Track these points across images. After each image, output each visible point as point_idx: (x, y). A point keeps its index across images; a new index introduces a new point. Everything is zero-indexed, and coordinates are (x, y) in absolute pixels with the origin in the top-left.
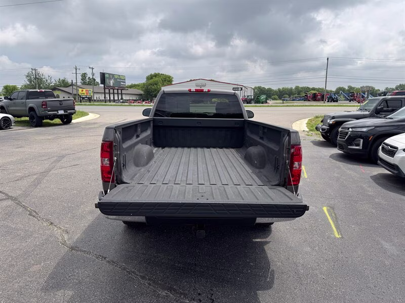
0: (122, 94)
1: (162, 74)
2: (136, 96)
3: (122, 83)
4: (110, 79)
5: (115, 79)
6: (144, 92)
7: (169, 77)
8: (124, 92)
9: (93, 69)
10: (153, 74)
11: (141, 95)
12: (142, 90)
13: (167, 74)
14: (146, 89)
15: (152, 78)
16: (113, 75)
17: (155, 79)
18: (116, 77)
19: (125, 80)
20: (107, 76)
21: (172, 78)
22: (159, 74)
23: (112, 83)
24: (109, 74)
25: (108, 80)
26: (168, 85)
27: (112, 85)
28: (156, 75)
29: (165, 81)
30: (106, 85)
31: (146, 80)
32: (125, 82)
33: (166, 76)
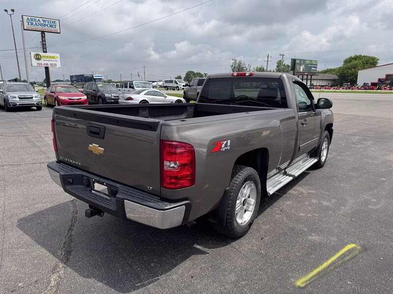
0: (311, 79)
1: (364, 56)
2: (328, 82)
3: (313, 69)
4: (300, 64)
5: (306, 65)
6: (339, 77)
7: (373, 59)
8: (313, 77)
9: (283, 55)
10: (353, 56)
11: (334, 80)
12: (337, 75)
13: (371, 56)
14: (341, 74)
15: (350, 61)
16: (304, 61)
17: (354, 62)
18: (307, 62)
19: (316, 65)
20: (298, 62)
21: (378, 60)
22: (361, 56)
23: (302, 69)
24: (300, 60)
25: (298, 66)
26: (370, 68)
27: (301, 71)
28: (356, 58)
29: (367, 63)
30: (295, 71)
31: (343, 63)
32: (316, 67)
33: (369, 57)
